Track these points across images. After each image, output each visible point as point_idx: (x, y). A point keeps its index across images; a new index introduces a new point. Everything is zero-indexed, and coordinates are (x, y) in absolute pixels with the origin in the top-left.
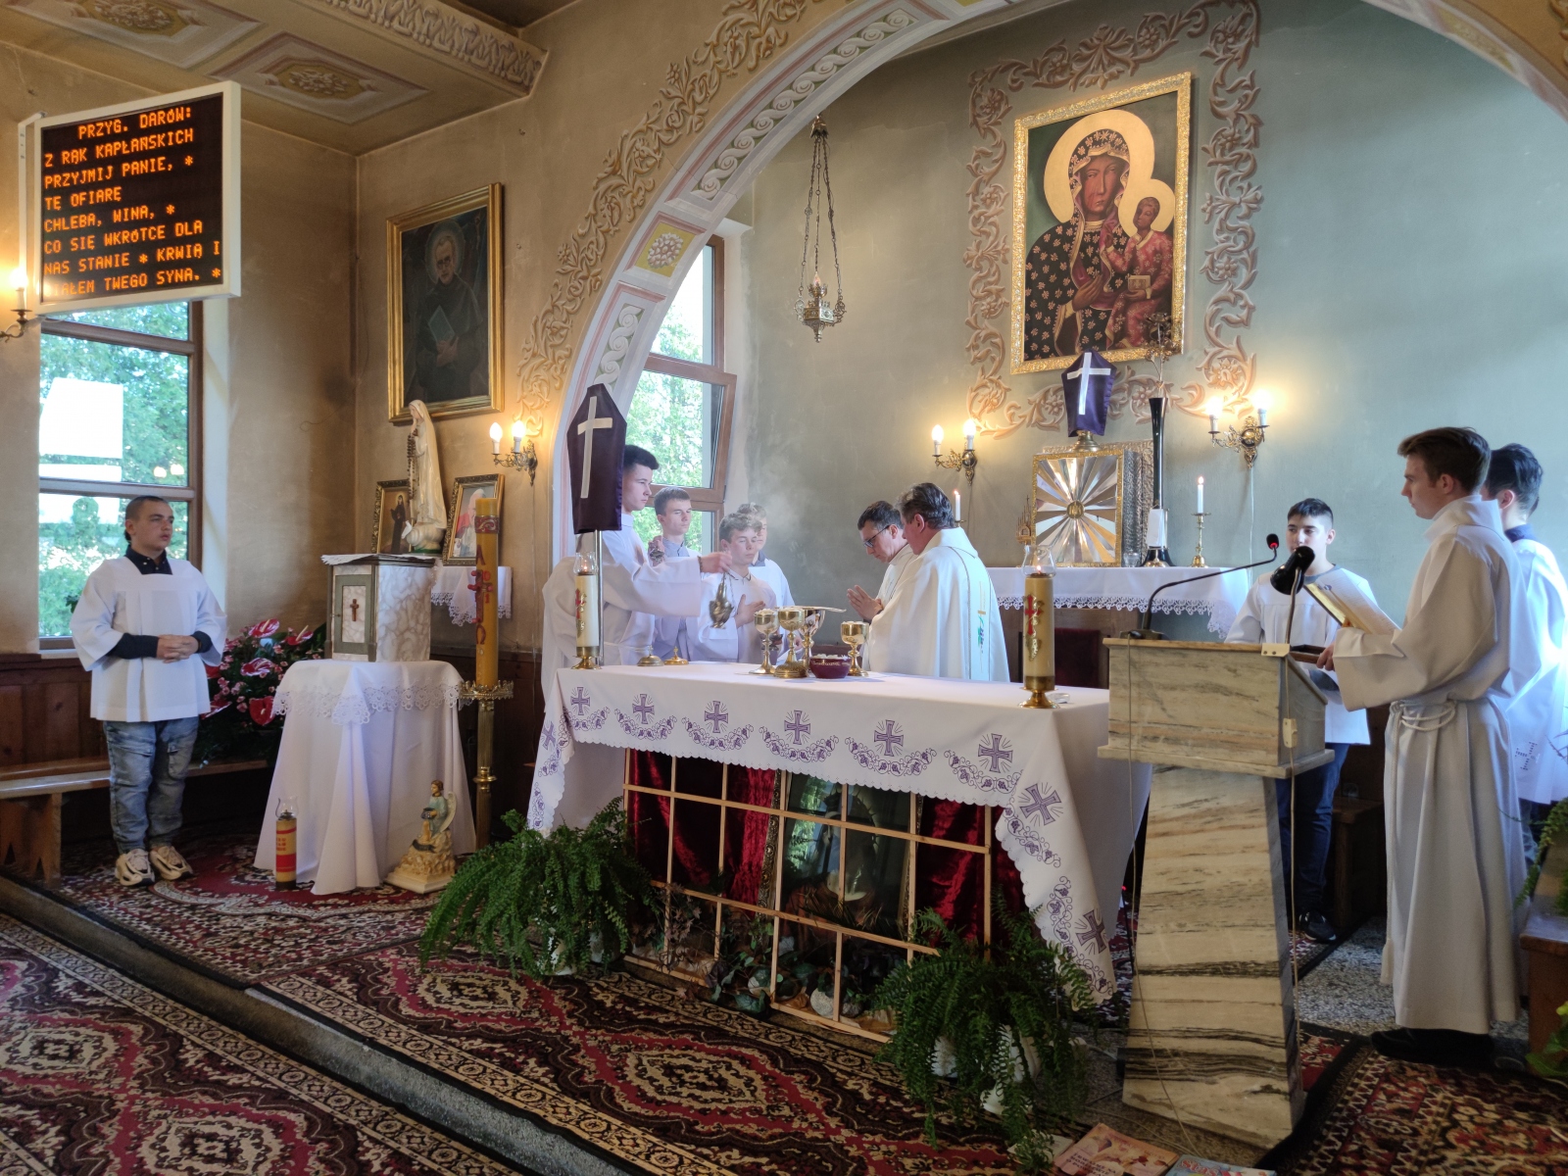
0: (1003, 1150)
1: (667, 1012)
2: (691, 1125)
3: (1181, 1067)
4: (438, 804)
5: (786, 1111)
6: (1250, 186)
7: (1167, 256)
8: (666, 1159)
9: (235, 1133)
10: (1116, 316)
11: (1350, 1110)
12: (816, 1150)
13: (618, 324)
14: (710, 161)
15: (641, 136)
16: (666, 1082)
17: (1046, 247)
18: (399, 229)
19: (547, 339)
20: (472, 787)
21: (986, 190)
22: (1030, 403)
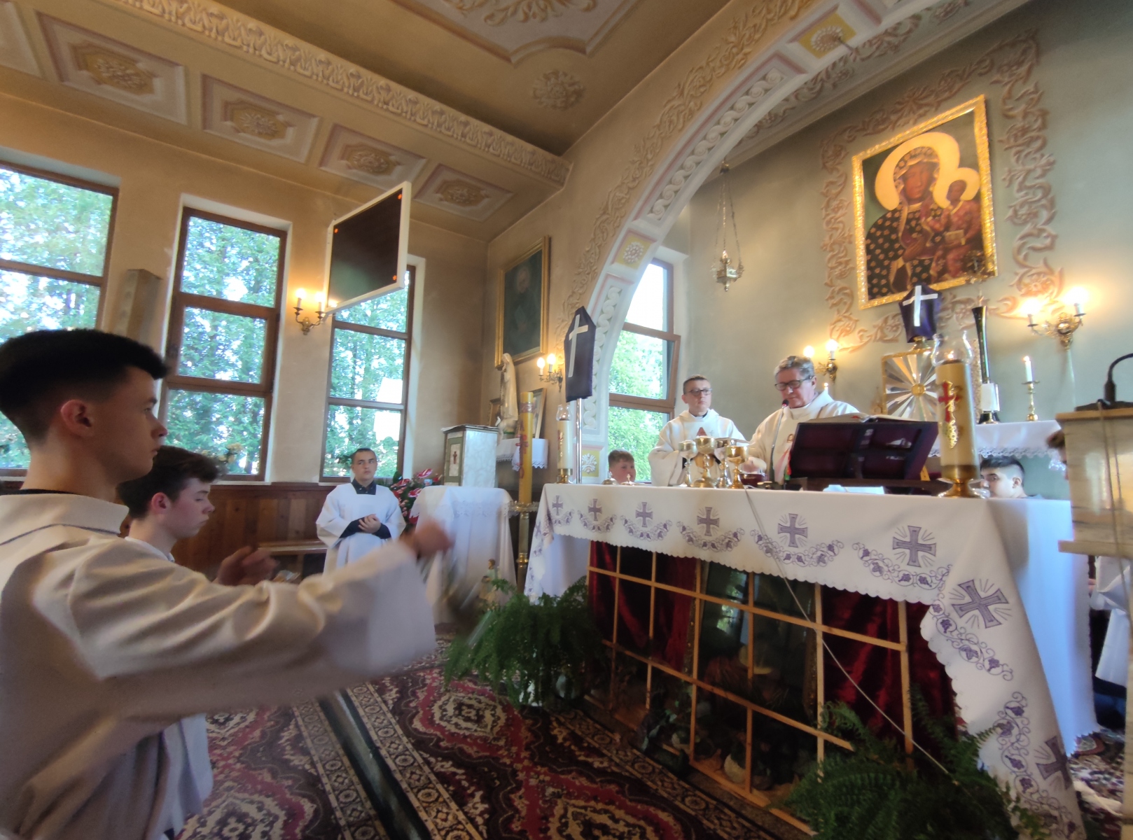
1: (603, 755)
4: (491, 574)
7: (976, 215)
10: (938, 259)
13: (607, 298)
15: (619, 188)
17: (880, 227)
21: (834, 204)
22: (874, 327)
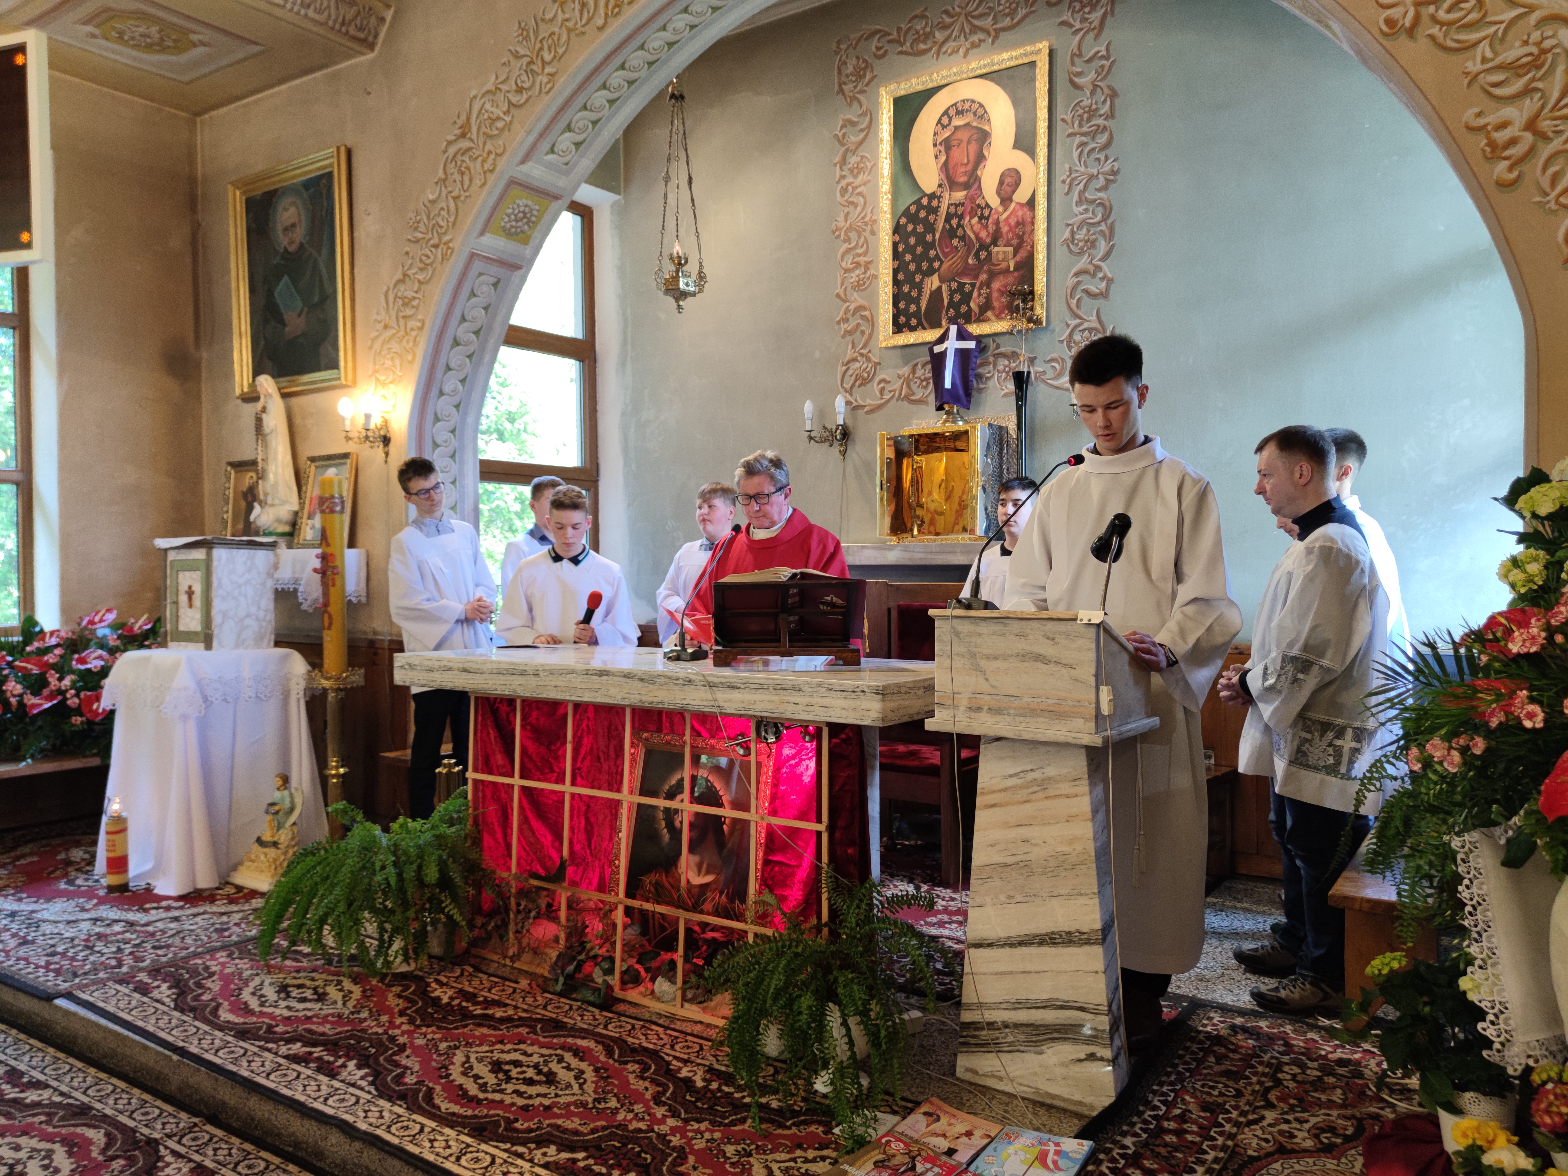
0: (828, 1131)
1: (506, 1005)
2: (509, 1122)
3: (1011, 1038)
4: (283, 799)
5: (613, 1103)
6: (1107, 158)
7: (1029, 228)
8: (477, 1160)
9: (23, 1155)
10: (980, 288)
11: (1179, 1073)
12: (636, 1141)
13: (473, 294)
14: (562, 124)
15: (490, 97)
16: (491, 1079)
17: (912, 218)
18: (242, 193)
19: (399, 310)
20: (324, 780)
21: (853, 160)
22: (899, 376)
